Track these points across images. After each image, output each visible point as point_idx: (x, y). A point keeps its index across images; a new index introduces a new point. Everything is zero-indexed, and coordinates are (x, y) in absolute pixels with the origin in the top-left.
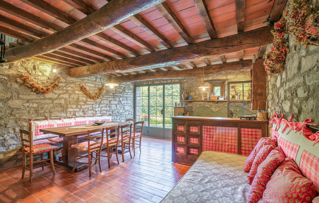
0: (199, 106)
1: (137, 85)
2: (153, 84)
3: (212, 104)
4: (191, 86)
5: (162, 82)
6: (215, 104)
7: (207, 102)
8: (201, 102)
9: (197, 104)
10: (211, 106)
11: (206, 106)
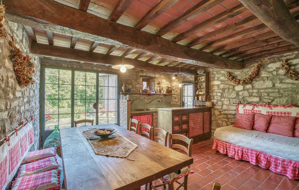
0: (135, 98)
1: (48, 64)
2: (81, 69)
3: (145, 96)
4: (129, 79)
5: (95, 68)
6: (147, 96)
7: (142, 95)
8: (137, 95)
9: (134, 97)
10: (145, 98)
11: (141, 98)
